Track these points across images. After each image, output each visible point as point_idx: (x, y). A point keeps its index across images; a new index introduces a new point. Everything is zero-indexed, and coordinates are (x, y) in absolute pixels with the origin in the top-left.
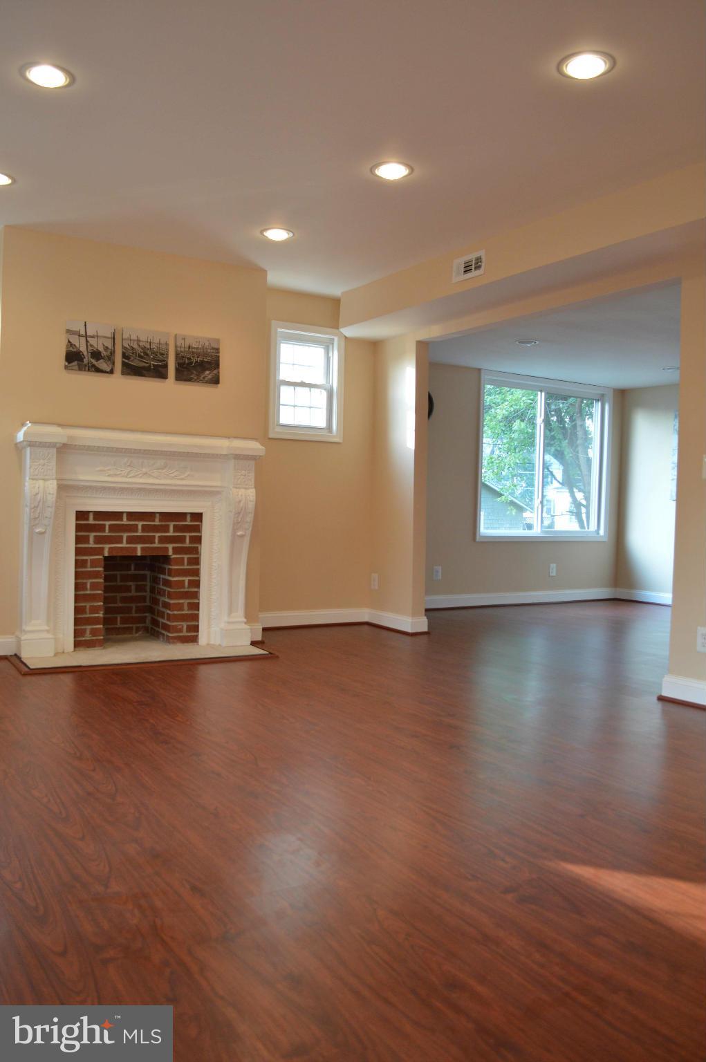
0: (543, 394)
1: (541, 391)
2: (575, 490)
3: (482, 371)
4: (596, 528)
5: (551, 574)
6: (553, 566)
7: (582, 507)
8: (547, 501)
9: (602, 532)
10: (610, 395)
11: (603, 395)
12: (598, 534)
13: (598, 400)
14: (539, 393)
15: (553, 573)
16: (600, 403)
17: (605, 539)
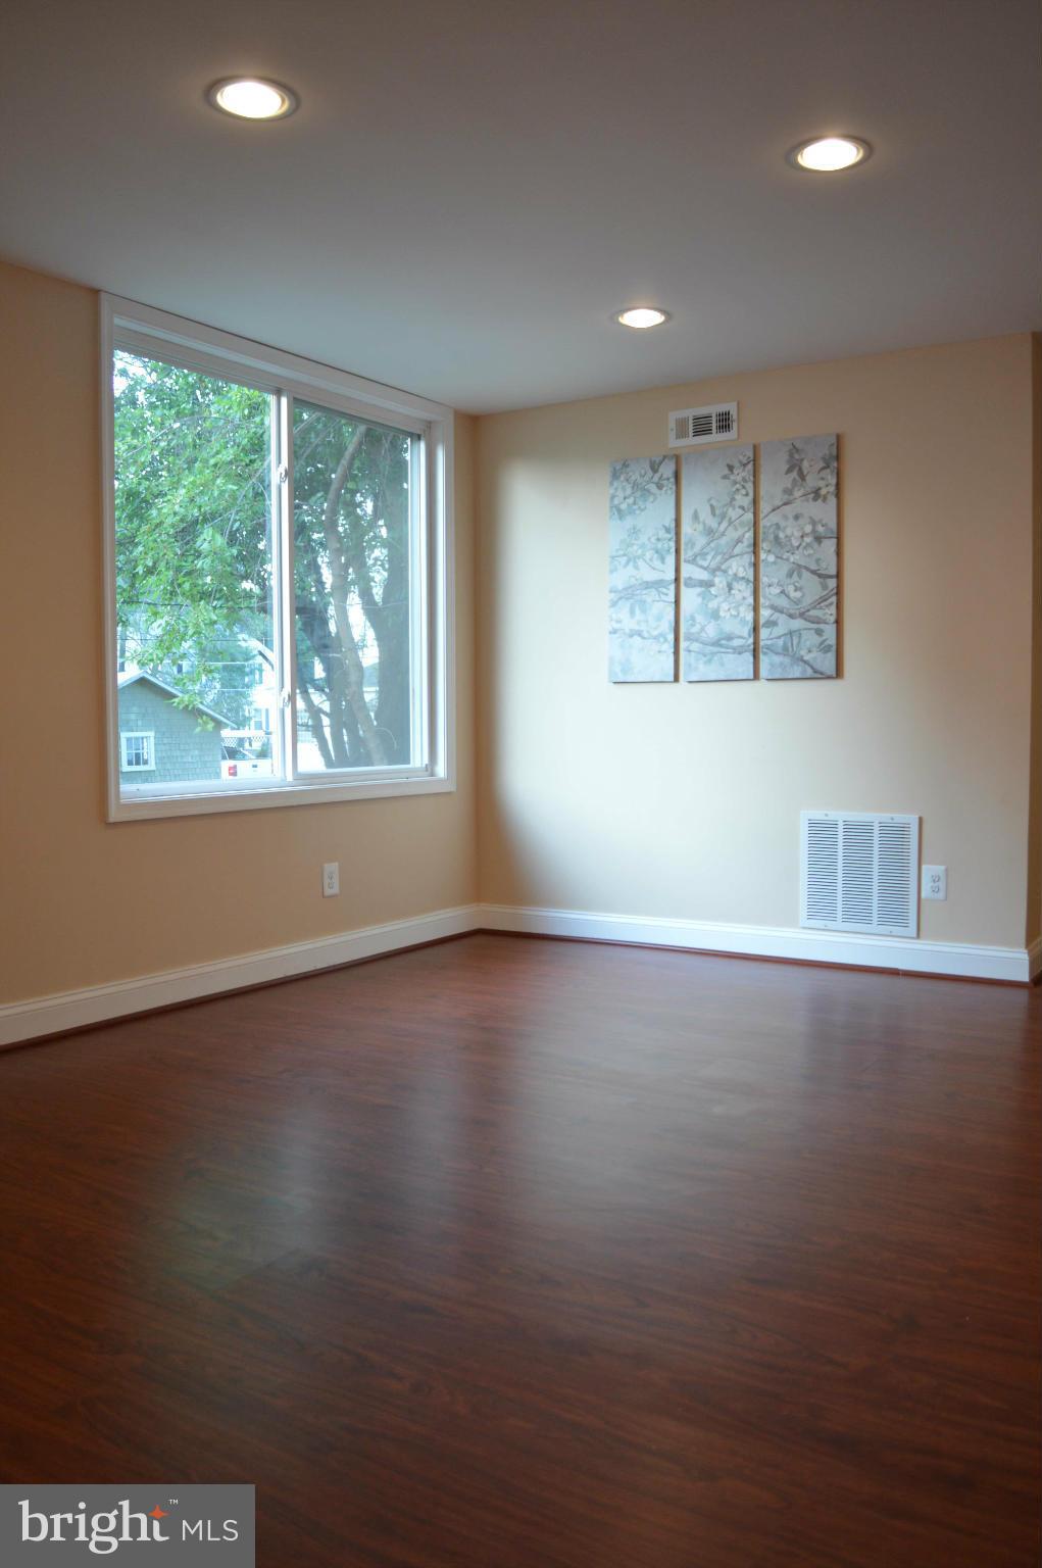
0: (284, 401)
1: (278, 393)
2: (311, 691)
3: (103, 296)
4: (426, 761)
5: (328, 892)
6: (332, 868)
7: (323, 716)
8: (256, 710)
9: (441, 770)
10: (446, 427)
11: (429, 425)
12: (432, 774)
13: (419, 437)
14: (271, 399)
15: (333, 888)
16: (423, 445)
17: (451, 787)
